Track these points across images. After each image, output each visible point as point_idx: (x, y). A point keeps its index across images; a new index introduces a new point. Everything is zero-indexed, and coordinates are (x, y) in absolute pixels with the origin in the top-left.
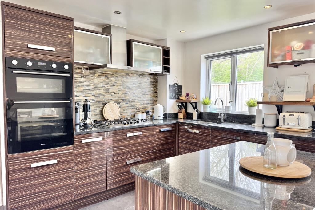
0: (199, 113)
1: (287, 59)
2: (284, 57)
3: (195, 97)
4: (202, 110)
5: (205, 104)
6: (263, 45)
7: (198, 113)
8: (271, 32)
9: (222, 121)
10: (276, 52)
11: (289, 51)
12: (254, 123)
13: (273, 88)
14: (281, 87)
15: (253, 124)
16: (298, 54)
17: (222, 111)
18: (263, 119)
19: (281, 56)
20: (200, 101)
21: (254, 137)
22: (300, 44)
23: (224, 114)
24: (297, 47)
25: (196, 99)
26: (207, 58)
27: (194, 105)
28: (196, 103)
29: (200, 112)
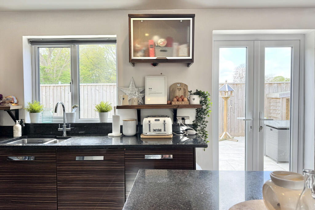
0: (24, 125)
1: (150, 55)
2: (147, 53)
3: (16, 101)
4: (28, 120)
5: (33, 111)
6: (115, 36)
7: (22, 126)
8: (132, 19)
9: (65, 134)
10: (138, 46)
11: (152, 46)
12: (111, 132)
13: (131, 90)
14: (139, 88)
15: (109, 134)
16: (161, 51)
17: (63, 120)
18: (121, 127)
19: (143, 51)
20: (23, 106)
21: (123, 153)
22: (163, 40)
23: (66, 124)
24: (161, 42)
25: (16, 104)
26: (32, 42)
27: (14, 113)
28: (17, 111)
29: (26, 124)
